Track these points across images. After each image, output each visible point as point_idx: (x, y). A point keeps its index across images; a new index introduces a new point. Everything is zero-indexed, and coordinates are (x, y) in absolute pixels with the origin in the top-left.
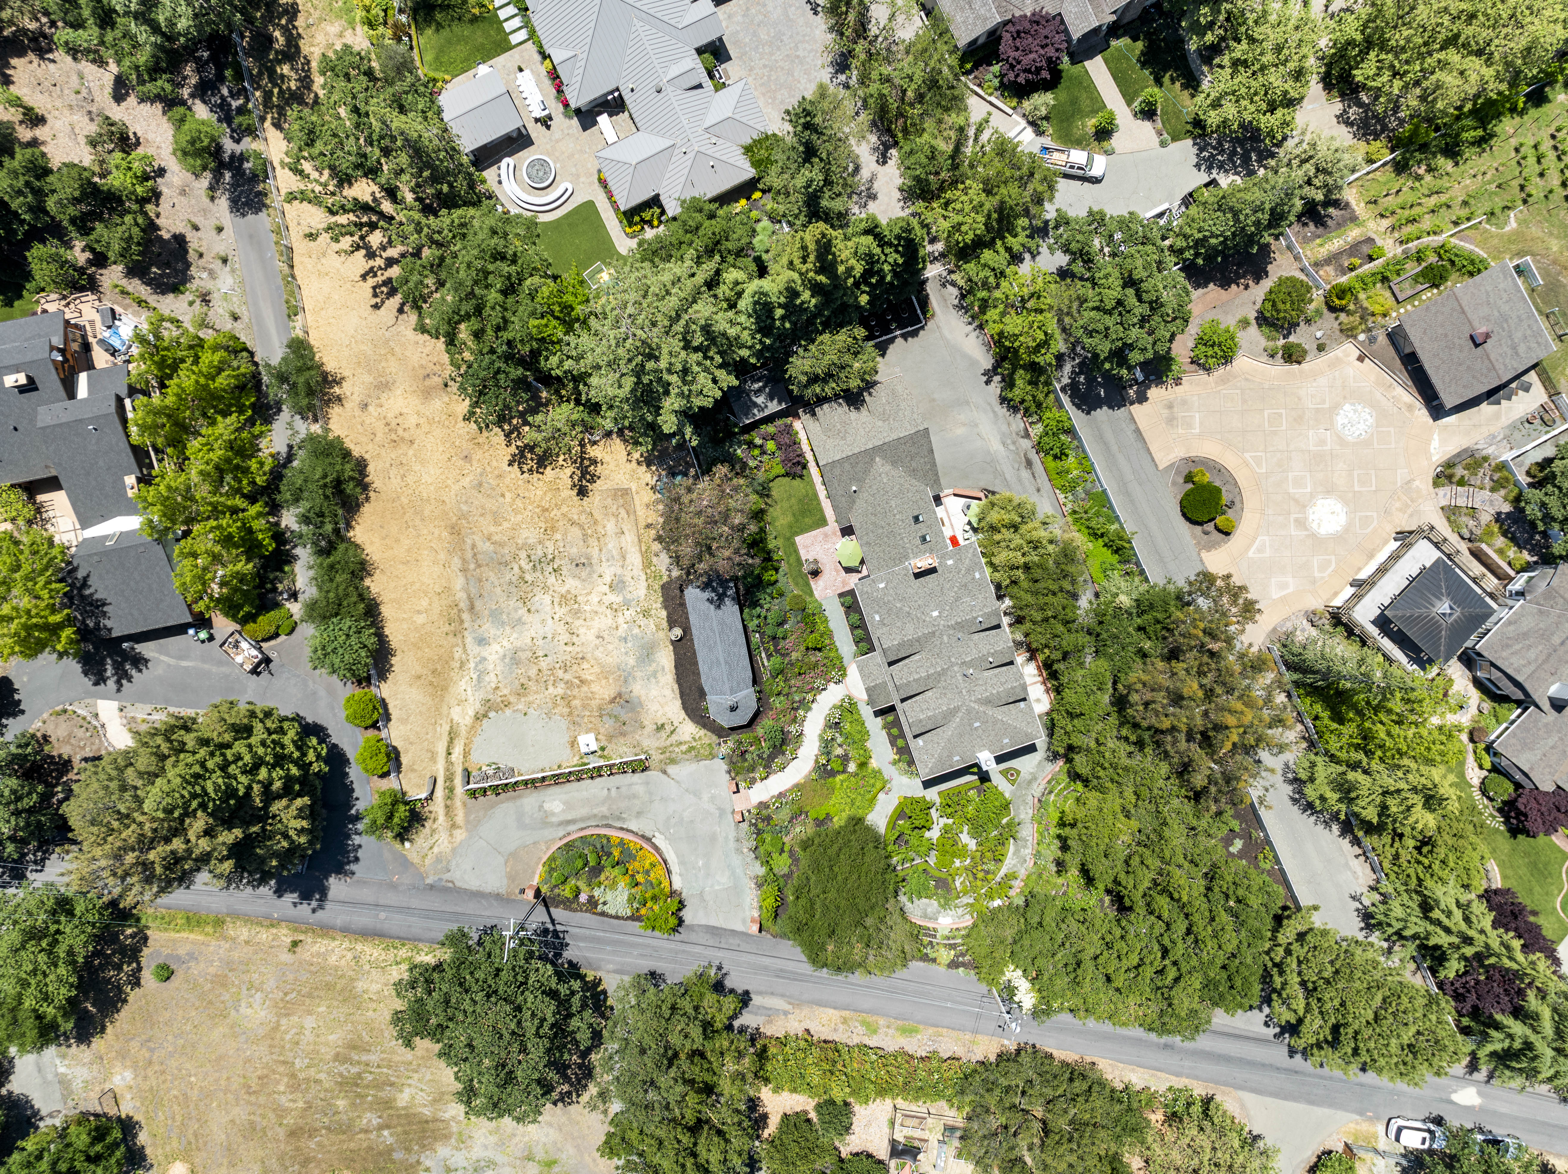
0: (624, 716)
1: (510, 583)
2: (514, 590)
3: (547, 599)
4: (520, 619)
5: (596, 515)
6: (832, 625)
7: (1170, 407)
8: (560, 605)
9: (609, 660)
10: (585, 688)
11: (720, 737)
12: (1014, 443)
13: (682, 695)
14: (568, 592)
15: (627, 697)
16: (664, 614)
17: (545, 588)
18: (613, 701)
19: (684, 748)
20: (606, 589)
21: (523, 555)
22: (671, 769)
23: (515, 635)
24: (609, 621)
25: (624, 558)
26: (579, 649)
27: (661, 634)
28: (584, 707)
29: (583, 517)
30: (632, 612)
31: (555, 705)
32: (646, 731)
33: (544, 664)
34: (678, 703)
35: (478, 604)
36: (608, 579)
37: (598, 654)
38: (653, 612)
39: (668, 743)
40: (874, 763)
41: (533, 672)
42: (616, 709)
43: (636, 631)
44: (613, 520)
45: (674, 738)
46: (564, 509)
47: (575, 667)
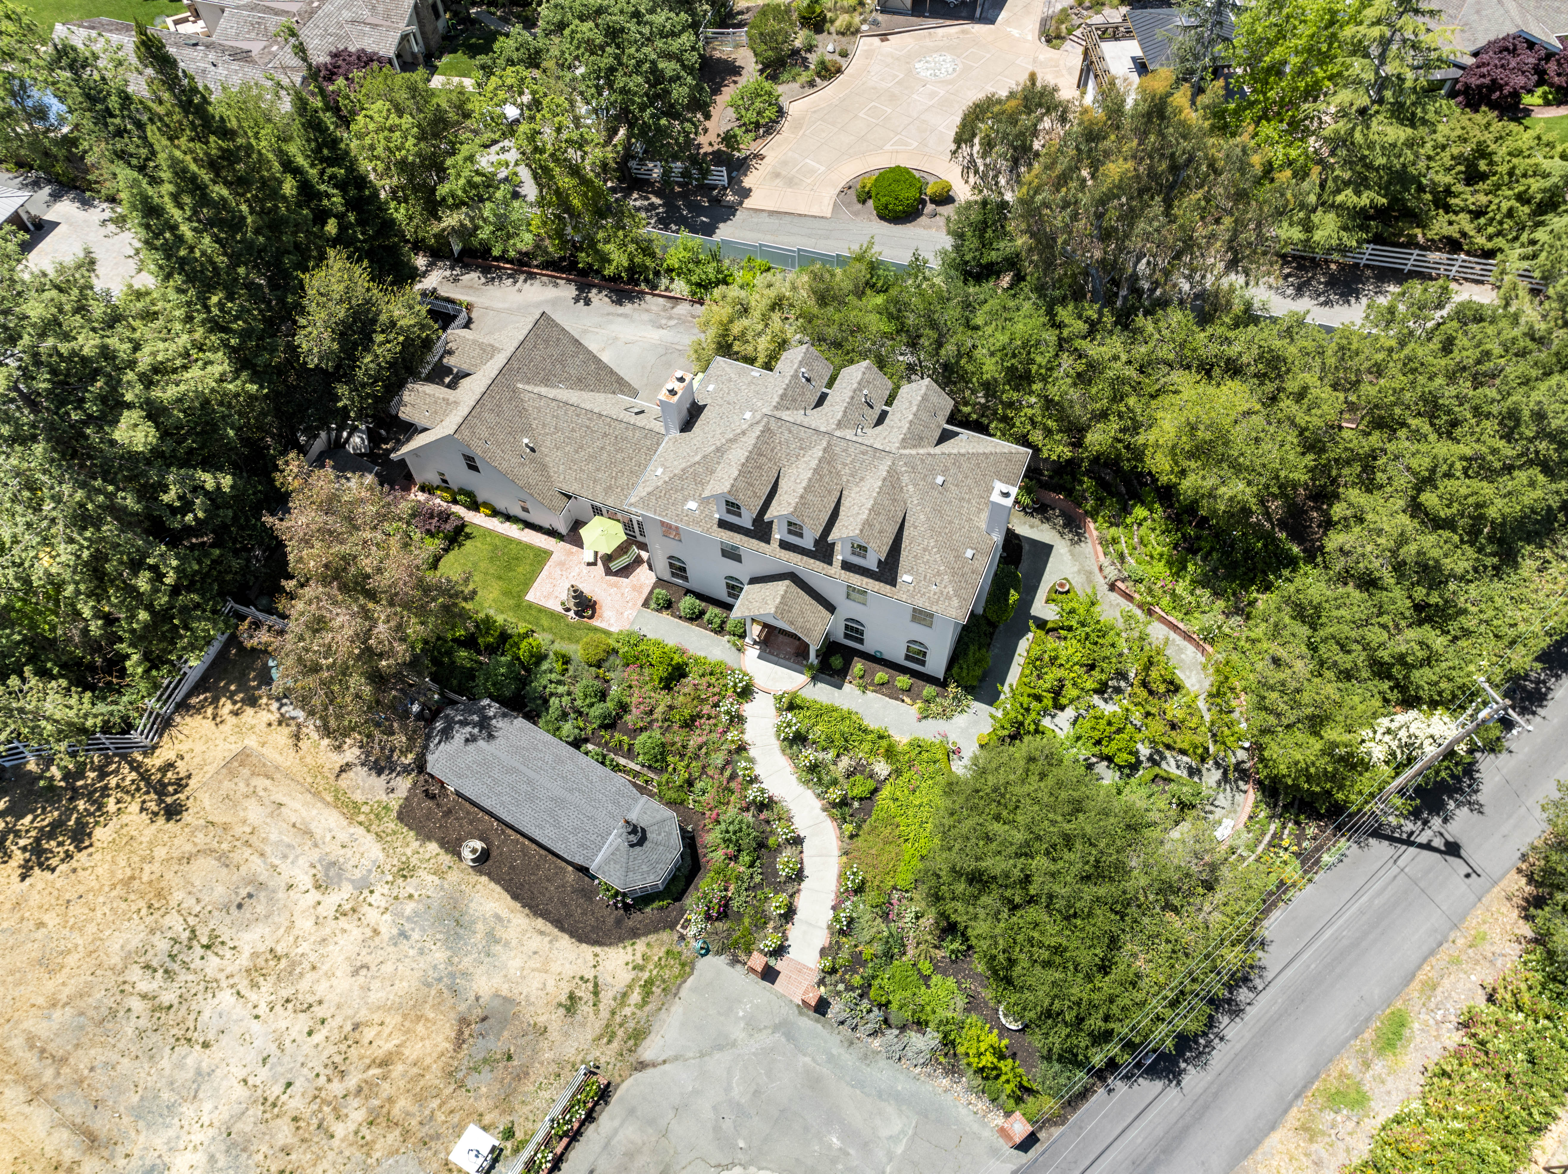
0: (498, 1045)
1: (141, 1034)
2: (156, 1037)
3: (226, 997)
4: (199, 1073)
5: (219, 818)
6: (671, 642)
7: (777, 175)
8: (255, 985)
9: (402, 987)
10: (398, 1069)
11: (672, 927)
13: (559, 924)
14: (255, 955)
15: (478, 1012)
16: (433, 847)
17: (210, 986)
18: (459, 1042)
19: (635, 997)
20: (314, 895)
21: (135, 974)
22: (649, 1051)
23: (207, 1106)
24: (356, 933)
25: (308, 833)
26: (339, 1020)
27: (453, 877)
28: (420, 1099)
29: (200, 838)
30: (381, 889)
31: (367, 1147)
32: (554, 1033)
33: (295, 1103)
34: (565, 941)
35: (101, 1124)
36: (305, 880)
37: (377, 995)
38: (414, 861)
39: (605, 1014)
40: (902, 739)
41: (284, 1133)
42: (476, 1049)
43: (409, 908)
44: (252, 804)
45: (607, 999)
46: (160, 853)
47: (353, 1052)
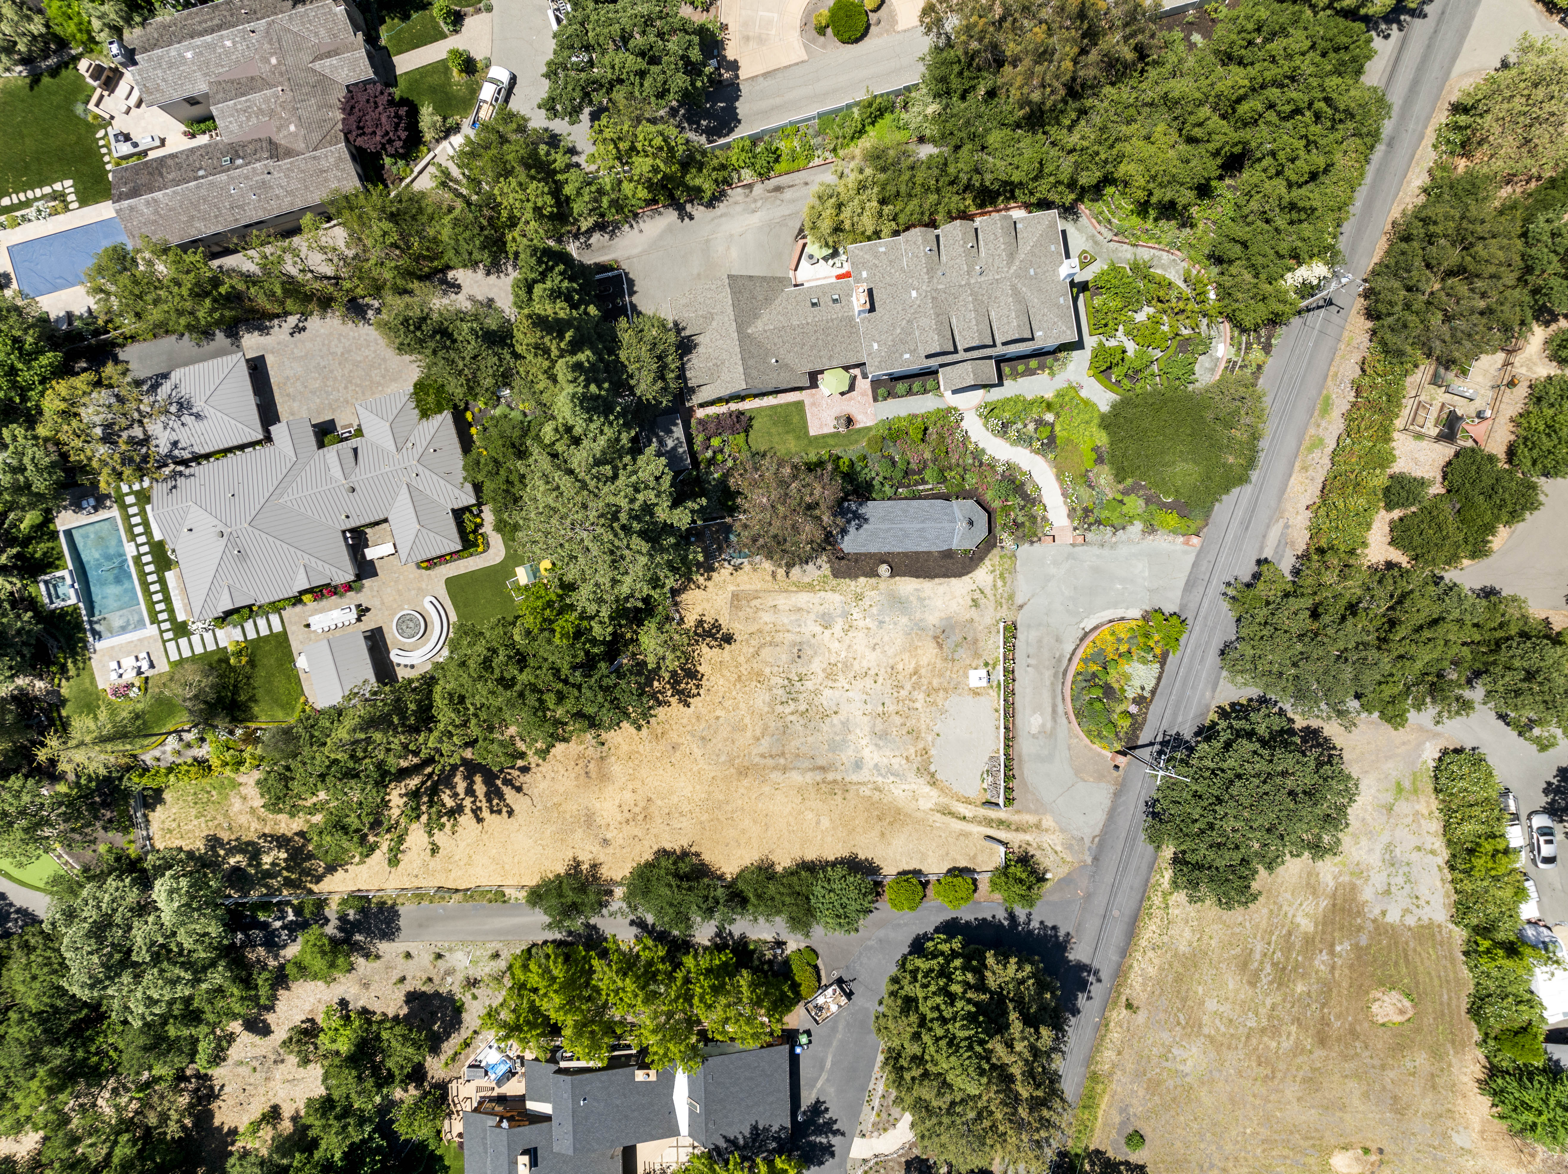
0: (957, 637)
1: (805, 726)
2: (812, 724)
3: (827, 692)
4: (843, 723)
5: (753, 628)
6: (903, 413)
7: (747, 39)
8: (835, 681)
9: (899, 642)
10: (923, 671)
11: (995, 546)
12: (755, 201)
13: (946, 575)
14: (824, 670)
15: (939, 631)
16: (862, 580)
17: (816, 692)
18: (940, 646)
19: (1000, 583)
20: (828, 633)
21: (779, 709)
22: (1019, 600)
23: (858, 731)
24: (861, 635)
25: (800, 609)
26: (883, 670)
27: (883, 585)
28: (941, 675)
29: (753, 642)
30: (854, 611)
31: (934, 703)
32: (976, 618)
33: (891, 708)
34: (953, 581)
35: (821, 762)
36: (818, 629)
37: (891, 652)
38: (859, 590)
39: (992, 598)
40: (1049, 395)
41: (898, 720)
42: (949, 644)
43: (874, 610)
44: (761, 614)
45: (988, 591)
46: (742, 659)
47: (900, 677)
